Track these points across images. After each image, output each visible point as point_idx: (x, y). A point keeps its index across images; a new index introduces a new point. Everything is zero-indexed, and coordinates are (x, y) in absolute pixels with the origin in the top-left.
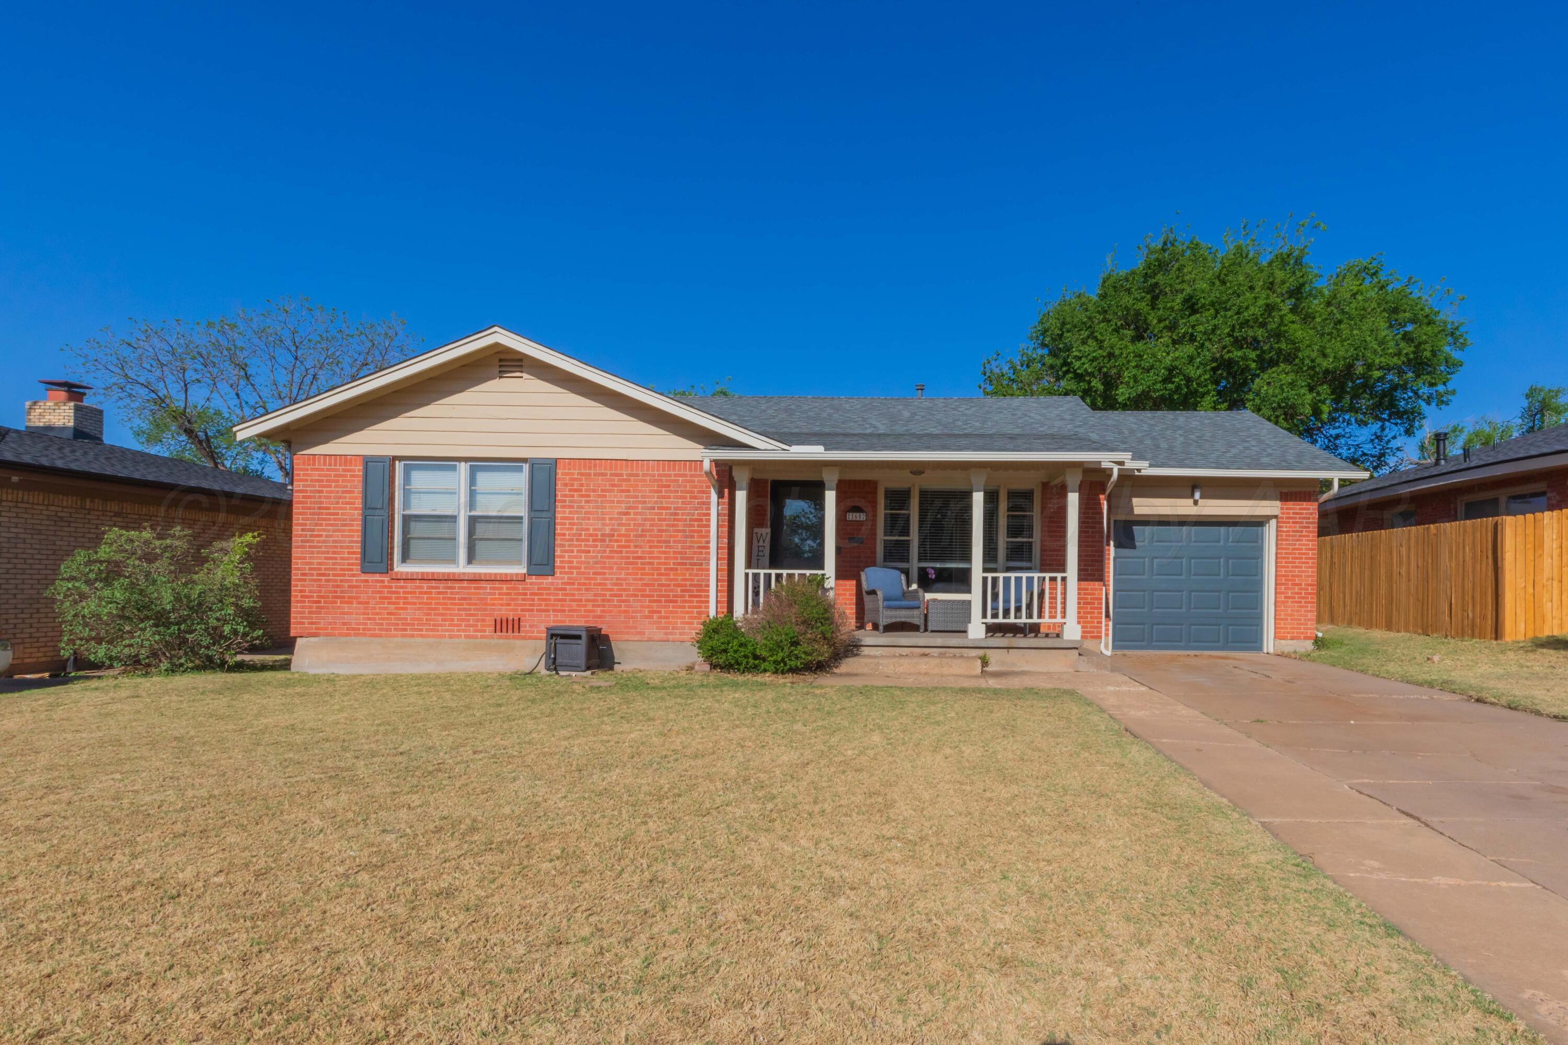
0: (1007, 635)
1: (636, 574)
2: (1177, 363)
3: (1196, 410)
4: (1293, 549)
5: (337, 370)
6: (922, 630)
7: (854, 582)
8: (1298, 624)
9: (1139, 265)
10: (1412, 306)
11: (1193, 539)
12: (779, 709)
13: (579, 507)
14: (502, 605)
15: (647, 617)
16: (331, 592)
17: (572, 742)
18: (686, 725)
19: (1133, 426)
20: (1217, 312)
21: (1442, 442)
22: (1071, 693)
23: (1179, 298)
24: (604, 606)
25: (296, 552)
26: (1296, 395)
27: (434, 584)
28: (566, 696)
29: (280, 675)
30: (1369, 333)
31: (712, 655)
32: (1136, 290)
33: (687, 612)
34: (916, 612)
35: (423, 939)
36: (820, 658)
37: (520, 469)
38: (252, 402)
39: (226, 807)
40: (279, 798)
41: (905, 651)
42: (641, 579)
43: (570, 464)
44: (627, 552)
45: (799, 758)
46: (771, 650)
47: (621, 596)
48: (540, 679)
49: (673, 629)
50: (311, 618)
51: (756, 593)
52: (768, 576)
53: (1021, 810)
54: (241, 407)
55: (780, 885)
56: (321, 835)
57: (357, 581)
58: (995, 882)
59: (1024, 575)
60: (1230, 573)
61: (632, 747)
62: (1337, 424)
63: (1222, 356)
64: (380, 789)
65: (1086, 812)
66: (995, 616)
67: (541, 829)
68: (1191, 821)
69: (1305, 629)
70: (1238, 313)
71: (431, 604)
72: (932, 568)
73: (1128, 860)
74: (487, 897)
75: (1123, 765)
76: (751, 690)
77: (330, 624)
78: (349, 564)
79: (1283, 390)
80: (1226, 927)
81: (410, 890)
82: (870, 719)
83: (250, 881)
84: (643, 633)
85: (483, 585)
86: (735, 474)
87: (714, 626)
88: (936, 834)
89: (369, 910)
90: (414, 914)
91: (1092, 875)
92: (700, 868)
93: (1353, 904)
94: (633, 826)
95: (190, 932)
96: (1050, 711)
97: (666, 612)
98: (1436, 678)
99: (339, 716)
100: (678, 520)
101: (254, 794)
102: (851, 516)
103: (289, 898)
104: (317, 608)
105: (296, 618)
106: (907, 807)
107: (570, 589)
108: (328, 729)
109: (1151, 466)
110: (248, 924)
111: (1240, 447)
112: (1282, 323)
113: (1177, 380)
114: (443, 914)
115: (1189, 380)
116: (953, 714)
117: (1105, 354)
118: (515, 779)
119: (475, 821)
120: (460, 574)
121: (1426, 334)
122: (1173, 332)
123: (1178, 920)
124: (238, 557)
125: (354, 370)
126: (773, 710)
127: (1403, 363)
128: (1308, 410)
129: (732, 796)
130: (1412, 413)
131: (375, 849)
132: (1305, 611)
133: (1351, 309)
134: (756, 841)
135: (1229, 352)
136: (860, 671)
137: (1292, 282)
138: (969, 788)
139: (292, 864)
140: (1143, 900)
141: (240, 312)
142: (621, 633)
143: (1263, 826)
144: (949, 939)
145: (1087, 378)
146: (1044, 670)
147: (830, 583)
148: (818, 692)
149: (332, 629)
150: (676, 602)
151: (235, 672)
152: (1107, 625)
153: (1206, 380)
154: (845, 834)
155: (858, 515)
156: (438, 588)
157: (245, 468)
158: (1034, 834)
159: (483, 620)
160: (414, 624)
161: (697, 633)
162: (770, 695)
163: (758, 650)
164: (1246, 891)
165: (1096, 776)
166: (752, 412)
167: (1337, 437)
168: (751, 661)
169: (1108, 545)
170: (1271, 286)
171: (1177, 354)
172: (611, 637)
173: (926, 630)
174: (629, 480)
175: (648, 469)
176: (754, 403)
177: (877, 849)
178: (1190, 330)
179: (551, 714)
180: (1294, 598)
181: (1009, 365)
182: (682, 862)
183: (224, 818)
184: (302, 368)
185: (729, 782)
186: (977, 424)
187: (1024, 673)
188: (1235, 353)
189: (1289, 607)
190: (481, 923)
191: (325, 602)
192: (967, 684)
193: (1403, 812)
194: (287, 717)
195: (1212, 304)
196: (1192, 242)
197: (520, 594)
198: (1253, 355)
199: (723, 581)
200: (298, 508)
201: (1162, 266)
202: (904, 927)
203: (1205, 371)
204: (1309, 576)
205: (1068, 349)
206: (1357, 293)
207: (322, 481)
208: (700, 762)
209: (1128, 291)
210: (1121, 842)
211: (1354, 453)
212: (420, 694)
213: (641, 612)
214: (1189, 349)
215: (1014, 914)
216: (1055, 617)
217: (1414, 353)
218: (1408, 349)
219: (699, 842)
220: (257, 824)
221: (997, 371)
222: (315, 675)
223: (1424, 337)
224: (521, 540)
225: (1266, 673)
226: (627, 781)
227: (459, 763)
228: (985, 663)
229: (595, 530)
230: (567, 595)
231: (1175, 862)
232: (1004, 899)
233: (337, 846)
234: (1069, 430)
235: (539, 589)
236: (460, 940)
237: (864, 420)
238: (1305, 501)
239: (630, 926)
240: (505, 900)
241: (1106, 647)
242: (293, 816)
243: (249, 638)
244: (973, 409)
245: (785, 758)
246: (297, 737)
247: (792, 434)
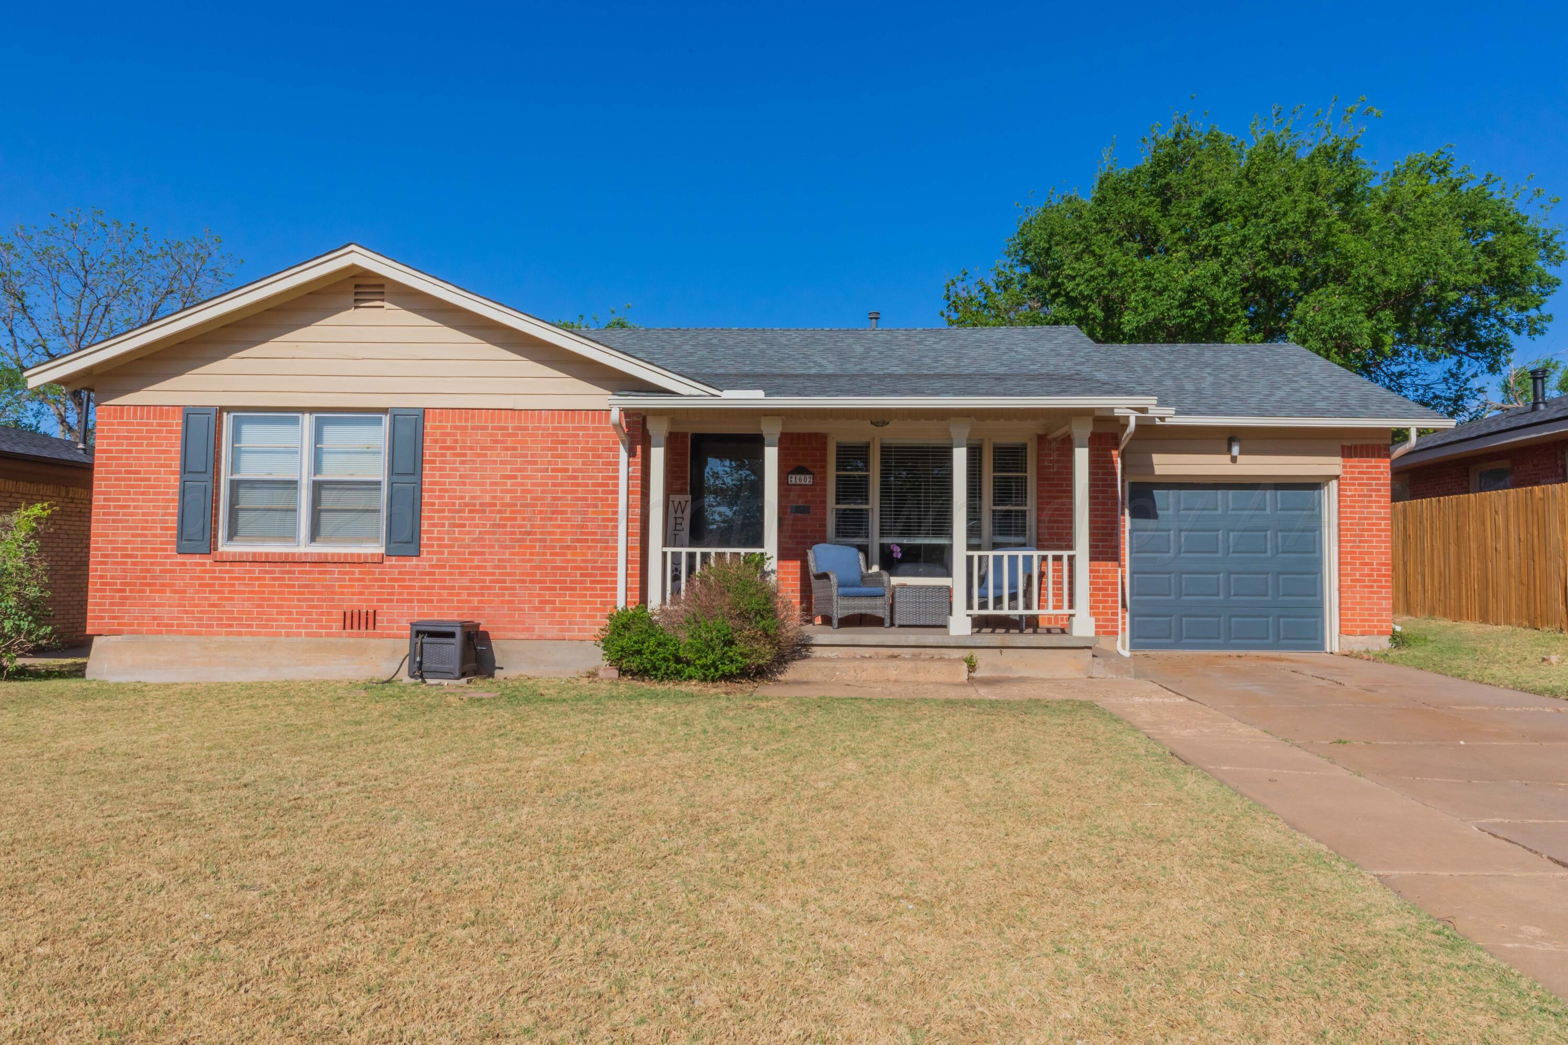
0: (998, 631)
1: (524, 554)
2: (1197, 283)
3: (1223, 342)
4: (1360, 518)
5: (135, 299)
6: (887, 624)
7: (798, 563)
8: (1370, 615)
9: (1145, 161)
10: (1493, 210)
11: (1231, 507)
12: (717, 727)
13: (452, 469)
14: (353, 594)
15: (536, 609)
16: (138, 578)
17: (461, 771)
18: (603, 749)
19: (1148, 362)
20: (1246, 220)
21: (1539, 381)
22: (1091, 706)
23: (1197, 203)
24: (483, 595)
25: (96, 528)
26: (1352, 322)
27: (267, 567)
28: (441, 711)
29: (73, 684)
30: (1440, 244)
31: (622, 657)
32: (1143, 192)
33: (588, 603)
34: (879, 602)
35: (318, 1030)
36: (761, 662)
37: (378, 422)
38: (29, 340)
39: (36, 855)
40: (101, 844)
41: (867, 652)
42: (530, 561)
43: (441, 414)
44: (512, 526)
45: (757, 792)
46: (698, 651)
47: (504, 581)
48: (404, 689)
49: (570, 624)
50: (113, 611)
51: (676, 578)
52: (691, 556)
53: (1061, 859)
54: (15, 347)
55: (765, 960)
56: (163, 892)
57: (171, 564)
58: (1046, 955)
59: (1021, 553)
60: (1280, 549)
61: (539, 777)
62: (1401, 359)
63: (1254, 275)
64: (228, 832)
65: (1146, 863)
66: (983, 605)
67: (443, 884)
68: (1285, 874)
69: (1378, 621)
70: (1273, 221)
71: (263, 592)
72: (898, 545)
73: (1215, 926)
74: (391, 974)
75: (1181, 800)
76: (677, 703)
77: (136, 618)
78: (162, 543)
79: (1334, 316)
80: (1363, 1016)
81: (291, 964)
82: (838, 741)
83: (83, 952)
84: (533, 630)
85: (329, 568)
86: (650, 426)
87: (624, 620)
88: (956, 892)
89: (242, 991)
90: (301, 997)
91: (1173, 947)
92: (658, 938)
93: (1524, 984)
94: (561, 882)
95: (18, 1019)
96: (1069, 729)
97: (561, 603)
98: (1557, 684)
99: (158, 737)
100: (578, 485)
101: (68, 838)
102: (794, 479)
103: (137, 975)
104: (121, 597)
105: (94, 611)
106: (911, 856)
107: (441, 573)
108: (146, 754)
109: (1178, 413)
110: (91, 1009)
111: (1287, 389)
112: (1329, 233)
113: (1198, 304)
114: (338, 996)
115: (1213, 304)
116: (944, 734)
117: (1105, 272)
118: (396, 820)
119: (356, 874)
120: (300, 555)
121: (1512, 246)
122: (1190, 244)
123: (1298, 1006)
124: (23, 534)
125: (157, 299)
126: (710, 729)
127: (1485, 281)
128: (1367, 342)
129: (681, 843)
130: (1497, 344)
131: (236, 911)
132: (1378, 598)
133: (1417, 215)
134: (724, 901)
135: (1263, 269)
136: (811, 677)
137: (1340, 182)
138: (986, 832)
139: (133, 930)
140: (1247, 981)
141: (18, 229)
142: (505, 629)
143: (1381, 882)
144: (1002, 1033)
145: (1083, 303)
146: (1048, 676)
147: (772, 564)
148: (763, 705)
149: (139, 624)
150: (575, 589)
151: (15, 680)
152: (1123, 618)
153: (1234, 305)
154: (837, 892)
155: (802, 477)
156: (273, 572)
157: (16, 422)
158: (1085, 892)
159: (329, 614)
160: (241, 619)
161: (602, 630)
162: (703, 709)
163: (681, 651)
164: (1380, 968)
165: (1148, 815)
166: (663, 347)
167: (1401, 374)
168: (673, 665)
169: (1123, 514)
170: (1314, 187)
171: (1198, 272)
172: (492, 634)
173: (892, 624)
174: (515, 435)
175: (540, 421)
176: (665, 337)
177: (883, 912)
178: (1213, 242)
179: (426, 734)
180: (1364, 581)
181: (979, 287)
182: (633, 928)
183: (35, 869)
184: (93, 297)
185: (673, 824)
186: (950, 361)
187: (1022, 680)
188: (1272, 271)
189: (1357, 592)
190: (390, 1009)
191: (131, 591)
192: (952, 694)
193: (1557, 862)
194: (92, 738)
195: (1241, 209)
196: (1211, 133)
197: (376, 580)
198: (1294, 272)
199: (634, 562)
200: (100, 472)
201: (1174, 162)
202: (939, 1018)
203: (1234, 294)
204: (1382, 553)
205: (1058, 267)
206: (1421, 195)
207: (131, 438)
208: (629, 797)
209: (1132, 193)
210: (1200, 903)
211: (1423, 395)
212: (255, 708)
213: (530, 602)
214: (1214, 265)
215: (1081, 999)
216: (1061, 607)
217: (1497, 269)
218: (1490, 264)
219: (650, 903)
220: (79, 877)
221: (964, 294)
222: (117, 684)
223: (1510, 249)
224: (378, 511)
225: (1336, 678)
226: (542, 822)
227: (320, 798)
228: (972, 667)
229: (472, 498)
230: (435, 581)
231: (1278, 929)
232: (1062, 981)
233: (187, 906)
234: (1069, 369)
235: (400, 573)
236: (366, 1031)
237: (806, 357)
238: (1373, 456)
239: (581, 1014)
240: (415, 979)
241: (1122, 646)
242: (123, 867)
243: (33, 637)
244: (944, 343)
245: (739, 792)
246: (110, 764)
247: (717, 375)
